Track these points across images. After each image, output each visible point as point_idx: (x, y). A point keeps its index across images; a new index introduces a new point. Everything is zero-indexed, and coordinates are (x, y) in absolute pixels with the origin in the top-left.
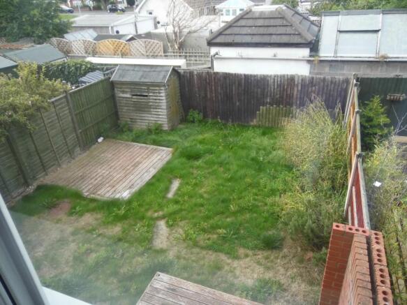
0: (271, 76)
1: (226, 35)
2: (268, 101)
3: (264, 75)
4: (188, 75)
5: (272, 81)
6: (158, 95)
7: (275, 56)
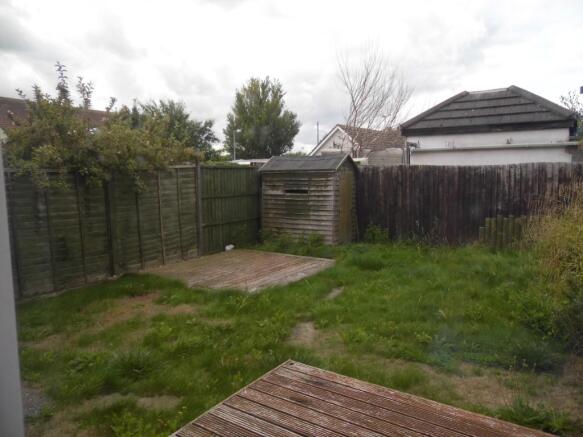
0: (504, 167)
1: (430, 120)
2: (500, 207)
3: (491, 167)
4: (370, 172)
5: (506, 174)
6: (323, 189)
7: (508, 143)
